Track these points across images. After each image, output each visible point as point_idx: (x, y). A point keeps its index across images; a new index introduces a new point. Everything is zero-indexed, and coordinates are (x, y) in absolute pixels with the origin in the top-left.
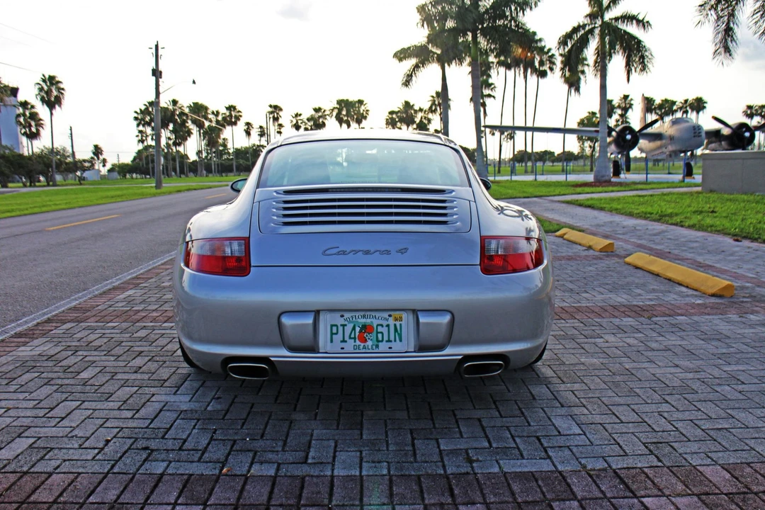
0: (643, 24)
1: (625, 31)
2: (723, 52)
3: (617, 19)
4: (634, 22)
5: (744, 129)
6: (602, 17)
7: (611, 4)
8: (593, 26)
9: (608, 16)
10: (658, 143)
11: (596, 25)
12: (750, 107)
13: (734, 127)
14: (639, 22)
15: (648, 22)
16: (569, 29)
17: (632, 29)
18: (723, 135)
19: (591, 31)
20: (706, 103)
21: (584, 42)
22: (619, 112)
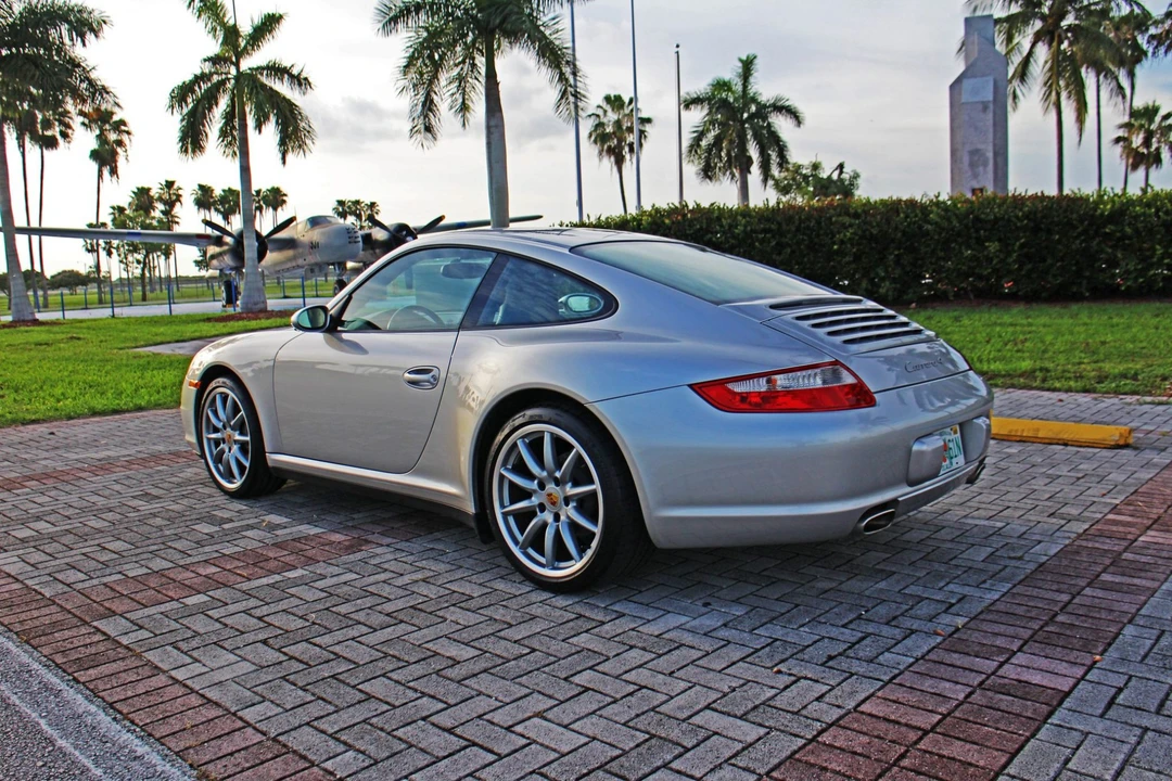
0: (301, 82)
1: (271, 88)
2: (423, 130)
3: (260, 69)
4: (286, 76)
5: (404, 233)
6: (237, 65)
7: (249, 48)
8: (224, 76)
9: (247, 64)
10: (290, 253)
11: (229, 76)
12: (341, 203)
13: (391, 229)
14: (292, 76)
15: (306, 79)
16: (188, 77)
17: (283, 88)
18: (376, 241)
19: (222, 83)
20: (285, 195)
21: (211, 99)
22: (160, 206)
